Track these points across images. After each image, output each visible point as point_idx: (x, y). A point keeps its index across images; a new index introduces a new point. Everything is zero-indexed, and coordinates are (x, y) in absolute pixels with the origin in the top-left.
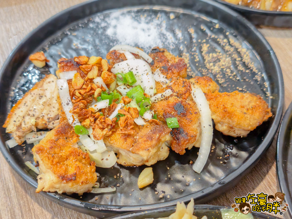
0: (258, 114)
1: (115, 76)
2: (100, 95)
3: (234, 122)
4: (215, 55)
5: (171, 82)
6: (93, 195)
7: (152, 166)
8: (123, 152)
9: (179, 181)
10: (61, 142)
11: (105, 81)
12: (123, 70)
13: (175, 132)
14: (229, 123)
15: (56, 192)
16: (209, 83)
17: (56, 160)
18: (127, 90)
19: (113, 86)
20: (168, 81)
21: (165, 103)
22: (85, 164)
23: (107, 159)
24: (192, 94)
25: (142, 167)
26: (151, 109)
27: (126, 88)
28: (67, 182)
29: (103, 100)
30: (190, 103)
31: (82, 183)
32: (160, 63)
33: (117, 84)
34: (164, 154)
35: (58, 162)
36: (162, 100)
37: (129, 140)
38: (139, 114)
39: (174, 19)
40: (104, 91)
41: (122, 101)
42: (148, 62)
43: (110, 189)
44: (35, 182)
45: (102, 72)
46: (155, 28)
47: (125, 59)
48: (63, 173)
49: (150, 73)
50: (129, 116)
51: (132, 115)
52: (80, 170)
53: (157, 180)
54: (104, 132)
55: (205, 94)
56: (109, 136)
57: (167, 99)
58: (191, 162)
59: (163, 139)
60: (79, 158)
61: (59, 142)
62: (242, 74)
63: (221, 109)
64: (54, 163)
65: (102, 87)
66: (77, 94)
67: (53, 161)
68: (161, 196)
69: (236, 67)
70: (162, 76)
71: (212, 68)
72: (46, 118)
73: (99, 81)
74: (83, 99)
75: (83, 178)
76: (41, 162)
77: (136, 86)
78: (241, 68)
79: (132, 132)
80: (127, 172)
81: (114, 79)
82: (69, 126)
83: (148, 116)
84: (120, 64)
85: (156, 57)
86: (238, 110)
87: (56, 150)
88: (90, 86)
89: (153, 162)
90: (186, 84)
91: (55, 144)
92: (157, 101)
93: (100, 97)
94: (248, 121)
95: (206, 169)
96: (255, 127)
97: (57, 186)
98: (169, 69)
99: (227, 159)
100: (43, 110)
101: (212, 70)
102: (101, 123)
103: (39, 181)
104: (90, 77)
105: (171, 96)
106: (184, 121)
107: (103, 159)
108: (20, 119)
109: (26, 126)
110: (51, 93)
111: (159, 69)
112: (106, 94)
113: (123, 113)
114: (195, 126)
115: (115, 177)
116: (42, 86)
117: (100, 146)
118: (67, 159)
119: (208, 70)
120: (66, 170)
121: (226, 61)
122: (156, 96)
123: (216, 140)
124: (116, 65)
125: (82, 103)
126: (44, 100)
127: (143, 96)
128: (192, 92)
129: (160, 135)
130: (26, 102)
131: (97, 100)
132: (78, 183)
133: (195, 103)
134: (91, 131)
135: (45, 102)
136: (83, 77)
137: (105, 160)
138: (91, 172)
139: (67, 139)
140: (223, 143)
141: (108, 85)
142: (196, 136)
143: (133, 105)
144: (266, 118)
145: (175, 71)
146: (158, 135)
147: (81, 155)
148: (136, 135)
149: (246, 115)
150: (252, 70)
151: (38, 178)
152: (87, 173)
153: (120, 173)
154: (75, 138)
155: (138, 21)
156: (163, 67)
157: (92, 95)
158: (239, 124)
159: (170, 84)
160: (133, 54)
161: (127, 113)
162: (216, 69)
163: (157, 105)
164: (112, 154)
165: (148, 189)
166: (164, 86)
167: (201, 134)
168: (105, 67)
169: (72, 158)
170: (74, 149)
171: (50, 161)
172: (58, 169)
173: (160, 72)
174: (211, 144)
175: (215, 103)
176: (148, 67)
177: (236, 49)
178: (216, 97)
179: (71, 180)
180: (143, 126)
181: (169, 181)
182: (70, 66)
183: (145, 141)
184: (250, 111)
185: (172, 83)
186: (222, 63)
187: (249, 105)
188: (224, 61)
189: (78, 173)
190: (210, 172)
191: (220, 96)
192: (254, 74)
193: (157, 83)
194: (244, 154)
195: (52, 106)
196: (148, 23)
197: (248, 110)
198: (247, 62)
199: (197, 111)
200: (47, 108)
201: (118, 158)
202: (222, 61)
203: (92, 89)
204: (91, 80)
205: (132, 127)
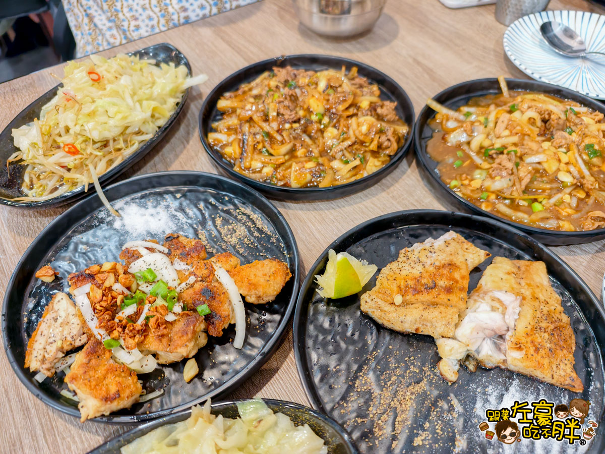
0: (279, 278)
1: (134, 276)
2: (123, 301)
3: (260, 291)
4: (230, 227)
5: (193, 267)
6: (142, 404)
7: (193, 357)
8: (160, 353)
9: (223, 363)
10: (93, 362)
11: (124, 285)
12: (141, 268)
13: (208, 318)
14: (256, 294)
15: (103, 416)
16: (230, 259)
17: (94, 383)
18: (150, 288)
19: (134, 287)
20: (189, 267)
21: (191, 291)
22: (125, 377)
23: (146, 365)
24: (216, 276)
25: (185, 361)
26: (179, 300)
27: (148, 285)
28: (111, 402)
29: (127, 306)
30: (216, 284)
31: (128, 397)
32: (178, 251)
33: (138, 284)
34: (203, 341)
35: (97, 385)
36: (188, 289)
37: (165, 340)
38: (168, 310)
39: (180, 197)
40: (126, 297)
41: (147, 302)
42: (165, 254)
43: (157, 393)
44: (77, 412)
45: (118, 276)
46: (164, 211)
47: (140, 256)
48: (105, 394)
49: (169, 266)
50: (158, 315)
51: (161, 314)
52: (121, 385)
53: (202, 368)
54: (136, 340)
55: (228, 271)
56: (142, 342)
57: (192, 286)
58: (230, 340)
59: (198, 330)
60: (117, 373)
61: (91, 363)
62: (259, 240)
63: (246, 283)
64: (93, 387)
65: (123, 293)
66: (98, 307)
67: (90, 386)
68: (210, 383)
69: (251, 233)
70: (182, 263)
71: (230, 240)
72: (69, 338)
73: (118, 287)
74: (107, 310)
75: (127, 392)
76: (78, 391)
77: (158, 281)
78: (256, 234)
79: (165, 332)
80: (171, 369)
81: (133, 280)
82: (99, 343)
83: (177, 308)
84: (135, 262)
85: (172, 245)
86: (261, 279)
87: (91, 373)
88: (110, 295)
89: (193, 353)
90: (207, 266)
91: (88, 367)
92: (182, 291)
93: (123, 304)
94: (272, 287)
95: (246, 342)
96: (279, 290)
97: (103, 409)
98: (188, 254)
99: (264, 326)
100: (63, 331)
101: (230, 242)
102: (131, 331)
103: (81, 410)
104: (108, 286)
105: (196, 281)
106: (215, 304)
107: (142, 366)
108: (42, 352)
109: (49, 356)
110: (65, 311)
111: (177, 257)
112: (129, 299)
113: (151, 314)
114: (226, 306)
115: (160, 378)
116: (53, 308)
117: (136, 354)
118: (105, 378)
119: (227, 242)
120: (108, 390)
121: (241, 230)
122: (180, 286)
123: (249, 311)
124: (132, 265)
125: (107, 314)
126: (60, 321)
127: (168, 290)
128: (216, 273)
129: (194, 326)
130: (42, 332)
131: (121, 308)
132: (123, 399)
133: (220, 283)
134: (122, 342)
135: (62, 323)
136: (99, 287)
137: (144, 366)
138: (133, 383)
139: (98, 357)
140: (255, 312)
141: (129, 288)
142: (229, 316)
143: (160, 302)
144: (287, 279)
145: (195, 255)
146: (192, 327)
147: (118, 369)
148: (170, 333)
149: (269, 282)
150: (267, 234)
151: (80, 406)
152: (130, 385)
153: (164, 373)
154: (107, 354)
155: (144, 207)
156: (181, 254)
157: (115, 304)
158: (265, 293)
159: (192, 270)
160: (147, 248)
161: (155, 313)
162: (234, 240)
163: (184, 295)
164: (150, 357)
165: (196, 379)
166: (187, 273)
167: (233, 310)
168: (121, 271)
169: (109, 375)
170: (110, 365)
171: (88, 387)
172: (99, 392)
173: (179, 261)
174: (245, 316)
175: (239, 279)
176: (166, 259)
177: (249, 216)
178: (239, 272)
179: (115, 399)
180: (175, 321)
181: (214, 366)
182: (83, 280)
183: (180, 337)
184: (272, 278)
185: (193, 269)
186: (238, 233)
187: (270, 271)
188: (240, 231)
189: (120, 389)
190: (250, 344)
191: (243, 269)
192: (269, 237)
193: (178, 272)
194: (277, 317)
195: (70, 324)
196: (155, 207)
197: (269, 276)
198: (260, 227)
199: (224, 291)
200: (66, 327)
201: (158, 359)
202: (237, 231)
203: (113, 298)
204: (110, 289)
205: (164, 326)
